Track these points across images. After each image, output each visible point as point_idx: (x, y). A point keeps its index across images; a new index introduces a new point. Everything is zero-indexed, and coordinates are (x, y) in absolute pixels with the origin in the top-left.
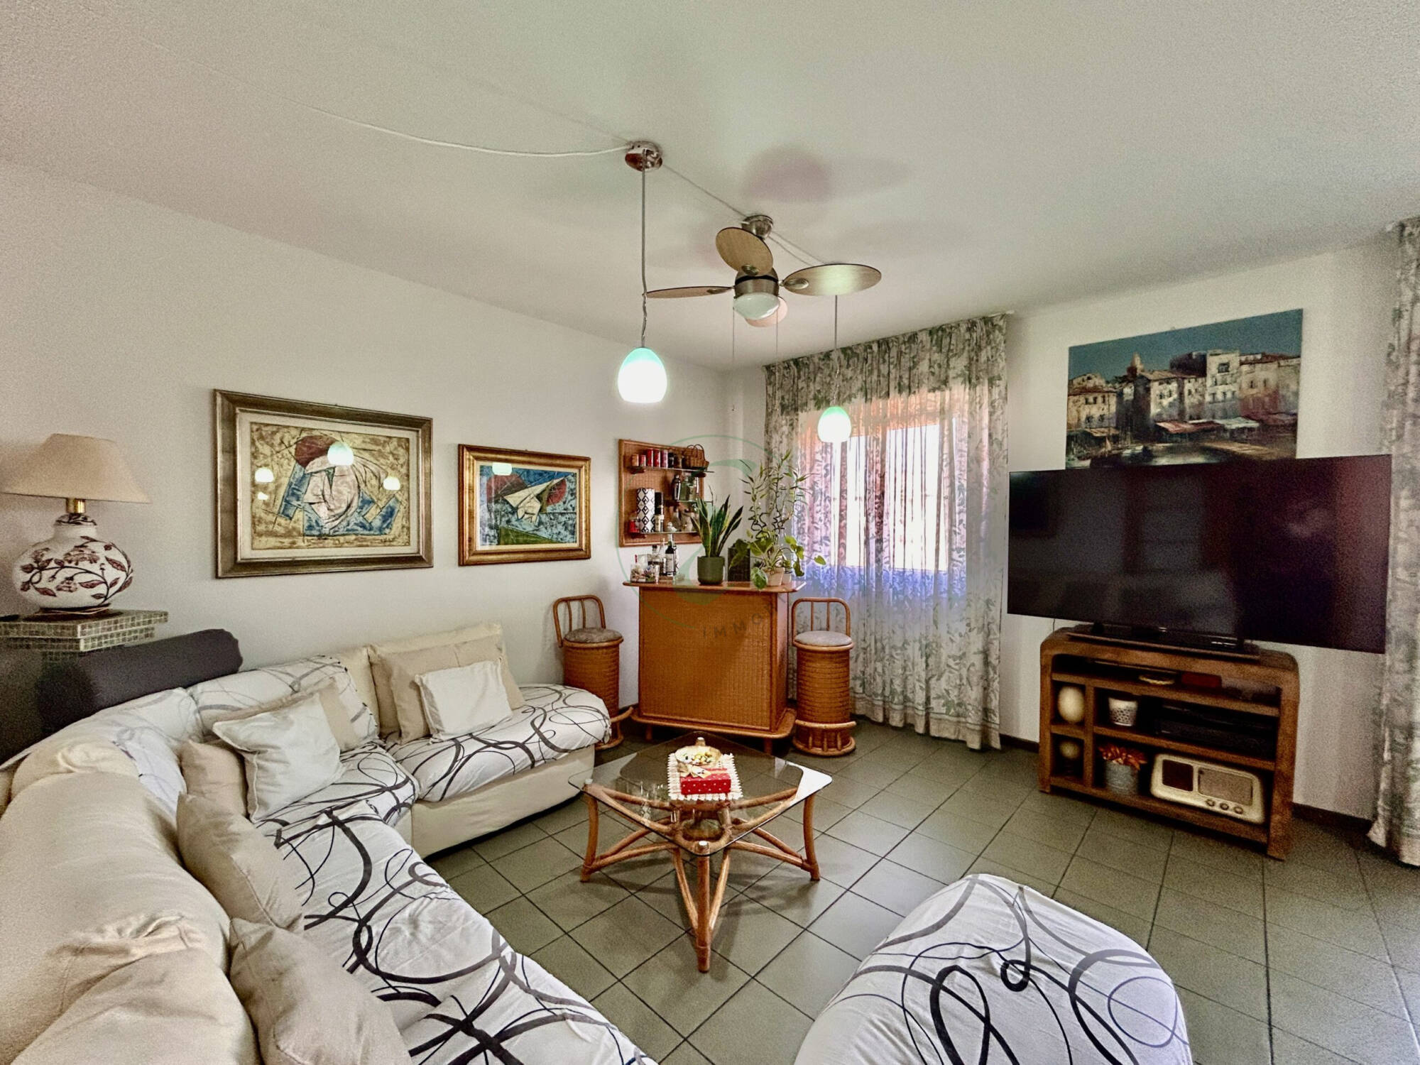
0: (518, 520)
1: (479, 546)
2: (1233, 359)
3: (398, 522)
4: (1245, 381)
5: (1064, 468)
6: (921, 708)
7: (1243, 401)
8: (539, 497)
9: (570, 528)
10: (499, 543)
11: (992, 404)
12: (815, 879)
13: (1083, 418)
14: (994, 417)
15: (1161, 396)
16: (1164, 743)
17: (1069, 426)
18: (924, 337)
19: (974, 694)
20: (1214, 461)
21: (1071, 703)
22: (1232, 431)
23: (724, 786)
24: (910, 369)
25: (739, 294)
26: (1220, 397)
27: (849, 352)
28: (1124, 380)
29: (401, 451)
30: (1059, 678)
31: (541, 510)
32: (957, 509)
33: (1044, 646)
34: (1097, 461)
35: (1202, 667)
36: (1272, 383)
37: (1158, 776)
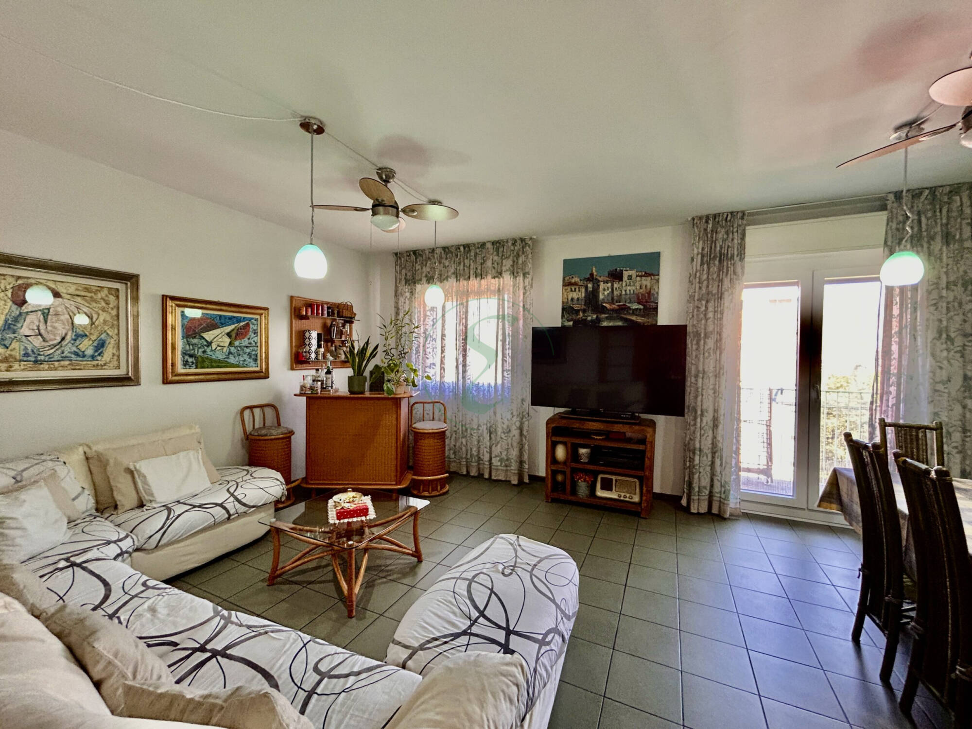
0: (212, 350)
1: (180, 369)
2: (633, 273)
3: (109, 352)
4: (638, 285)
5: (560, 325)
6: (487, 463)
7: (637, 295)
8: (229, 335)
9: (253, 357)
10: (197, 368)
11: (525, 288)
12: (420, 561)
13: (570, 298)
14: (526, 295)
15: (604, 290)
16: (602, 468)
17: (563, 302)
18: (489, 245)
19: (514, 453)
20: (625, 324)
21: (561, 452)
22: (634, 310)
23: (364, 511)
24: (482, 264)
25: (374, 214)
26: (628, 292)
27: (447, 250)
28: (588, 280)
29: (112, 298)
30: (554, 439)
31: (230, 344)
32: (507, 347)
33: (548, 423)
34: (576, 322)
35: (617, 428)
36: (649, 287)
37: (599, 486)
